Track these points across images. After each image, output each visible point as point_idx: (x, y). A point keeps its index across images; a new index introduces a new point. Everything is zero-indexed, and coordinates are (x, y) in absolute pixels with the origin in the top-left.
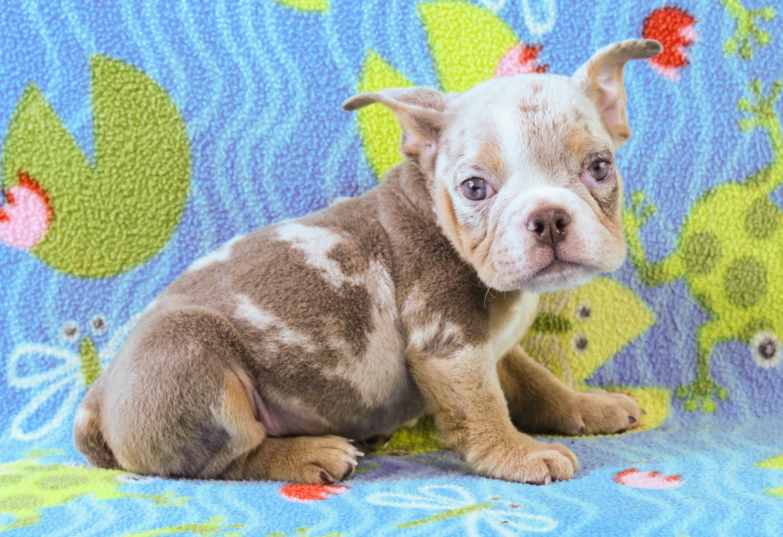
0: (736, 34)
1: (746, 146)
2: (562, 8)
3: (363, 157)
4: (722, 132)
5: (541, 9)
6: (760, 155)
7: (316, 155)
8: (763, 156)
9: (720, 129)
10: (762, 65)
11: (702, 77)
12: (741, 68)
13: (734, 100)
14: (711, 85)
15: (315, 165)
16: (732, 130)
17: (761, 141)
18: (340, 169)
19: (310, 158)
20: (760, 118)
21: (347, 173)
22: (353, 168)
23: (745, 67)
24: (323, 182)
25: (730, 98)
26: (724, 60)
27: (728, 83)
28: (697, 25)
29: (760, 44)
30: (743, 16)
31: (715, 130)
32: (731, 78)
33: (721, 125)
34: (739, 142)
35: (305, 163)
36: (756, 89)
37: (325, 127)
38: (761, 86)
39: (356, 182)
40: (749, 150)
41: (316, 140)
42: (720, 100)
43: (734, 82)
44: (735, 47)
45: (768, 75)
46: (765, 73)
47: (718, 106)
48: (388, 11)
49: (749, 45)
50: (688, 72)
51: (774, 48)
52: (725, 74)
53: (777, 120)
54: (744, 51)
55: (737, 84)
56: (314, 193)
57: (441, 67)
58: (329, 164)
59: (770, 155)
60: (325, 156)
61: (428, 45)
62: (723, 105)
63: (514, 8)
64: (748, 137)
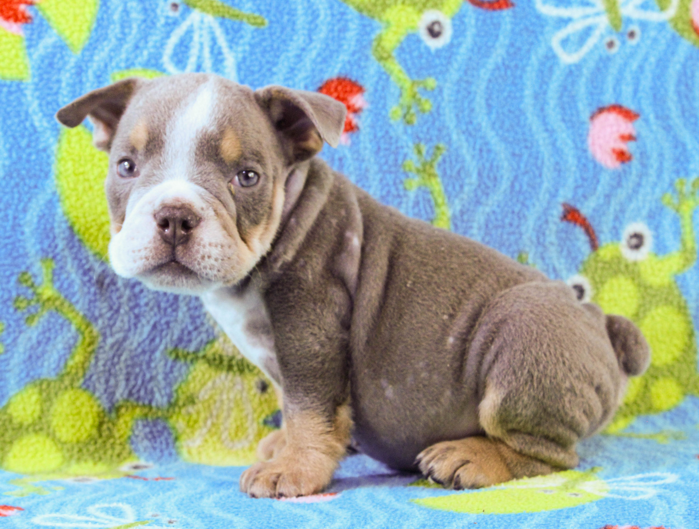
0: (401, 101)
1: (411, 204)
2: (242, 76)
3: (60, 211)
4: (389, 192)
6: (423, 212)
7: (17, 209)
8: (426, 212)
9: (386, 189)
10: (425, 129)
11: (371, 141)
12: (405, 132)
13: (400, 162)
14: (379, 148)
15: (15, 218)
16: (397, 189)
17: (424, 199)
18: (39, 222)
19: (10, 212)
20: (423, 178)
21: (45, 225)
22: (51, 220)
23: (409, 131)
24: (23, 233)
25: (396, 160)
26: (390, 126)
27: (393, 148)
28: (366, 94)
29: (423, 111)
30: (407, 84)
31: (382, 190)
32: (397, 141)
33: (388, 185)
34: (404, 200)
35: (6, 216)
36: (419, 152)
37: (25, 184)
38: (424, 148)
39: (54, 233)
40: (413, 208)
41: (16, 196)
42: (386, 163)
43: (399, 144)
44: (400, 113)
45: (431, 140)
46: (428, 137)
47: (385, 168)
48: (84, 79)
49: (412, 111)
50: (357, 137)
51: (436, 115)
52: (391, 138)
53: (439, 180)
54: (408, 117)
55: (402, 147)
56: (13, 243)
58: (28, 217)
59: (433, 212)
60: (25, 211)
62: (390, 167)
64: (412, 195)
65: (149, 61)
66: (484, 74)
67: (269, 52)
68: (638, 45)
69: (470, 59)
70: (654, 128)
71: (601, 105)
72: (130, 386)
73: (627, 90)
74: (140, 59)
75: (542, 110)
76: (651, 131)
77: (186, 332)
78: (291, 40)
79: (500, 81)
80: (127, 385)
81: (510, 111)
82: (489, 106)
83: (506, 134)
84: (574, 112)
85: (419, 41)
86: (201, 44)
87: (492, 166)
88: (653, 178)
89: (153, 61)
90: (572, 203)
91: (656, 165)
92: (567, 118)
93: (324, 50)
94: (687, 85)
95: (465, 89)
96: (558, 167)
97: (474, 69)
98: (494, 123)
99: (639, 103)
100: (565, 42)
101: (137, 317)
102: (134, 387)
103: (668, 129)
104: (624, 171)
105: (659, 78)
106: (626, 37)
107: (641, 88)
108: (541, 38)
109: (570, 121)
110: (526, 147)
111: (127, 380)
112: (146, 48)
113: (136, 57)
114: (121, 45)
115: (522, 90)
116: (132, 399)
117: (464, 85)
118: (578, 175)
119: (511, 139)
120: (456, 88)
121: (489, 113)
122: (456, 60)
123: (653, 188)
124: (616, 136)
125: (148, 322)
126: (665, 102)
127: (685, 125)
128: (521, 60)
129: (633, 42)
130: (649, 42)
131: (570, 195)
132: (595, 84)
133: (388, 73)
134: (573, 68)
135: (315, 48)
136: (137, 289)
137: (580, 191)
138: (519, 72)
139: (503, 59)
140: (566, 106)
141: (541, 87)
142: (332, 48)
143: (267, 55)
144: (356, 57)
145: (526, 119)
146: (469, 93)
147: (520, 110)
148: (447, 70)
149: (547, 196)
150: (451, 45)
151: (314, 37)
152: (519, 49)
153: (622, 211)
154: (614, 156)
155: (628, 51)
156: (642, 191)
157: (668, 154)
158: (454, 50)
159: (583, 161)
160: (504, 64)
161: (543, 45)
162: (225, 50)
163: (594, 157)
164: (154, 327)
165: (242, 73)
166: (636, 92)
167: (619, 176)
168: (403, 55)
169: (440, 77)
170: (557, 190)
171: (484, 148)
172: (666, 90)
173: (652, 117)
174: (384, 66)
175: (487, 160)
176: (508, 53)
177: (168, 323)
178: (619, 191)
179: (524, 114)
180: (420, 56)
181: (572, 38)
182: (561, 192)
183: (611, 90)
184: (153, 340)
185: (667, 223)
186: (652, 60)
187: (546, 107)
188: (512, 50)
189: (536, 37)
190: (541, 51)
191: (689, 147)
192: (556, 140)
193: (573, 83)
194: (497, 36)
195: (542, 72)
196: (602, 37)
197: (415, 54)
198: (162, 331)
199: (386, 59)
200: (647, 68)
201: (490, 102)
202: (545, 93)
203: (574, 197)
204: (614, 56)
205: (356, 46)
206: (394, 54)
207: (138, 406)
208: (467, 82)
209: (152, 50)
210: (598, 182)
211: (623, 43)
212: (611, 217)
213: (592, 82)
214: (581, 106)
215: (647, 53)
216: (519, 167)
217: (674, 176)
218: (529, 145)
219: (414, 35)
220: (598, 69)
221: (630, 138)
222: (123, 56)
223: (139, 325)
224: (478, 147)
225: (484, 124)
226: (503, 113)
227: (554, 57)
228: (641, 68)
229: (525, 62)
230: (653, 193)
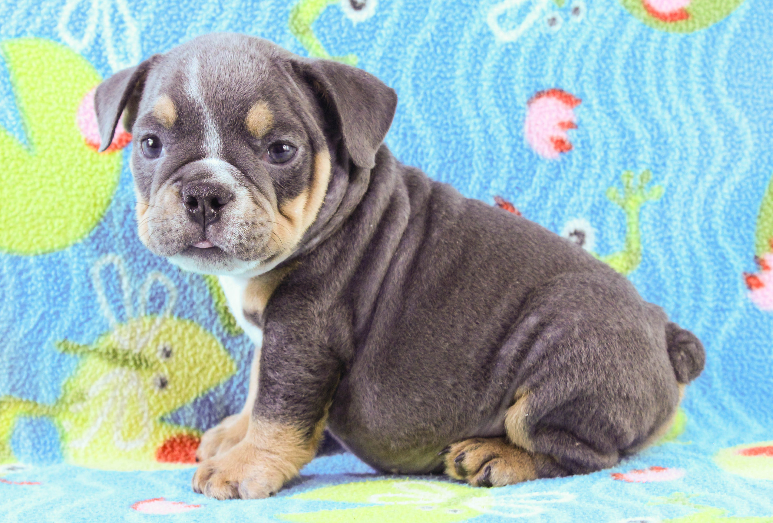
2: (145, 48)
5: (125, 49)
57: (23, 104)
61: (10, 83)
63: (97, 47)
65: (42, 28)
66: (412, 51)
67: (176, 21)
68: (582, 23)
69: (396, 34)
70: (597, 114)
71: (539, 89)
72: (14, 381)
73: (569, 73)
74: (31, 27)
75: (475, 92)
76: (594, 118)
77: (77, 323)
78: (200, 9)
79: (429, 58)
80: (10, 379)
81: (439, 93)
82: (416, 86)
83: (433, 118)
84: (509, 96)
85: (339, 13)
86: (101, 12)
87: (416, 152)
88: (597, 170)
89: (47, 29)
90: (505, 197)
91: (600, 155)
92: (500, 102)
93: (237, 21)
94: (636, 68)
95: (390, 67)
96: (490, 156)
97: (400, 45)
98: (420, 105)
99: (582, 87)
100: (502, 18)
101: (23, 306)
102: (18, 381)
103: (613, 115)
104: (564, 162)
105: (604, 59)
106: (570, 13)
107: (584, 71)
108: (474, 13)
109: (505, 105)
110: (456, 133)
111: (11, 374)
112: (39, 14)
113: (28, 24)
114: (12, 11)
115: (454, 70)
116: (15, 395)
117: (389, 63)
118: (512, 165)
119: (438, 124)
120: (379, 66)
121: (416, 94)
122: (380, 35)
123: (596, 181)
124: (555, 123)
125: (35, 312)
126: (610, 86)
127: (633, 112)
128: (453, 36)
129: (578, 19)
130: (594, 20)
131: (503, 188)
132: (534, 66)
133: (306, 48)
134: (510, 47)
135: (226, 17)
136: (24, 277)
137: (514, 183)
138: (450, 51)
139: (432, 35)
140: (501, 89)
141: (474, 67)
142: (245, 19)
143: (173, 25)
144: (271, 30)
145: (457, 102)
146: (395, 72)
147: (450, 92)
148: (371, 46)
149: (478, 187)
150: (375, 18)
151: (225, 7)
152: (451, 24)
153: (562, 206)
154: (553, 145)
155: (571, 29)
156: (583, 183)
157: (614, 143)
158: (379, 24)
159: (518, 149)
160: (433, 40)
161: (477, 21)
162: (127, 18)
163: (530, 145)
164: (42, 317)
165: (145, 43)
166: (578, 75)
167: (558, 167)
168: (322, 29)
169: (362, 54)
170: (489, 182)
171: (409, 133)
172: (612, 74)
173: (595, 102)
174: (301, 40)
175: (411, 147)
176: (437, 27)
177: (57, 313)
178: (557, 183)
179: (454, 96)
180: (341, 30)
181: (509, 14)
182: (493, 184)
183: (551, 73)
184: (40, 331)
185: (611, 219)
186: (598, 40)
187: (479, 89)
188: (442, 26)
189: (470, 12)
190: (476, 27)
191: (638, 136)
192: (489, 127)
193: (510, 62)
194: (427, 10)
195: (476, 51)
196: (543, 13)
197: (335, 28)
198: (51, 321)
199: (304, 33)
200: (592, 48)
201: (418, 82)
202: (478, 74)
203: (507, 189)
204: (556, 34)
205: (270, 17)
206: (311, 28)
207: (21, 401)
208: (392, 59)
209: (46, 18)
210: (535, 172)
211: (567, 19)
212: (549, 212)
213: (531, 63)
214: (517, 89)
215: (593, 32)
216: (446, 155)
217: (620, 168)
218: (458, 131)
219: (334, 7)
220: (538, 48)
221: (570, 125)
222: (14, 23)
223: (25, 316)
224: (401, 131)
225: (408, 106)
226: (431, 96)
227: (490, 34)
228: (585, 47)
229: (457, 39)
230: (597, 186)
